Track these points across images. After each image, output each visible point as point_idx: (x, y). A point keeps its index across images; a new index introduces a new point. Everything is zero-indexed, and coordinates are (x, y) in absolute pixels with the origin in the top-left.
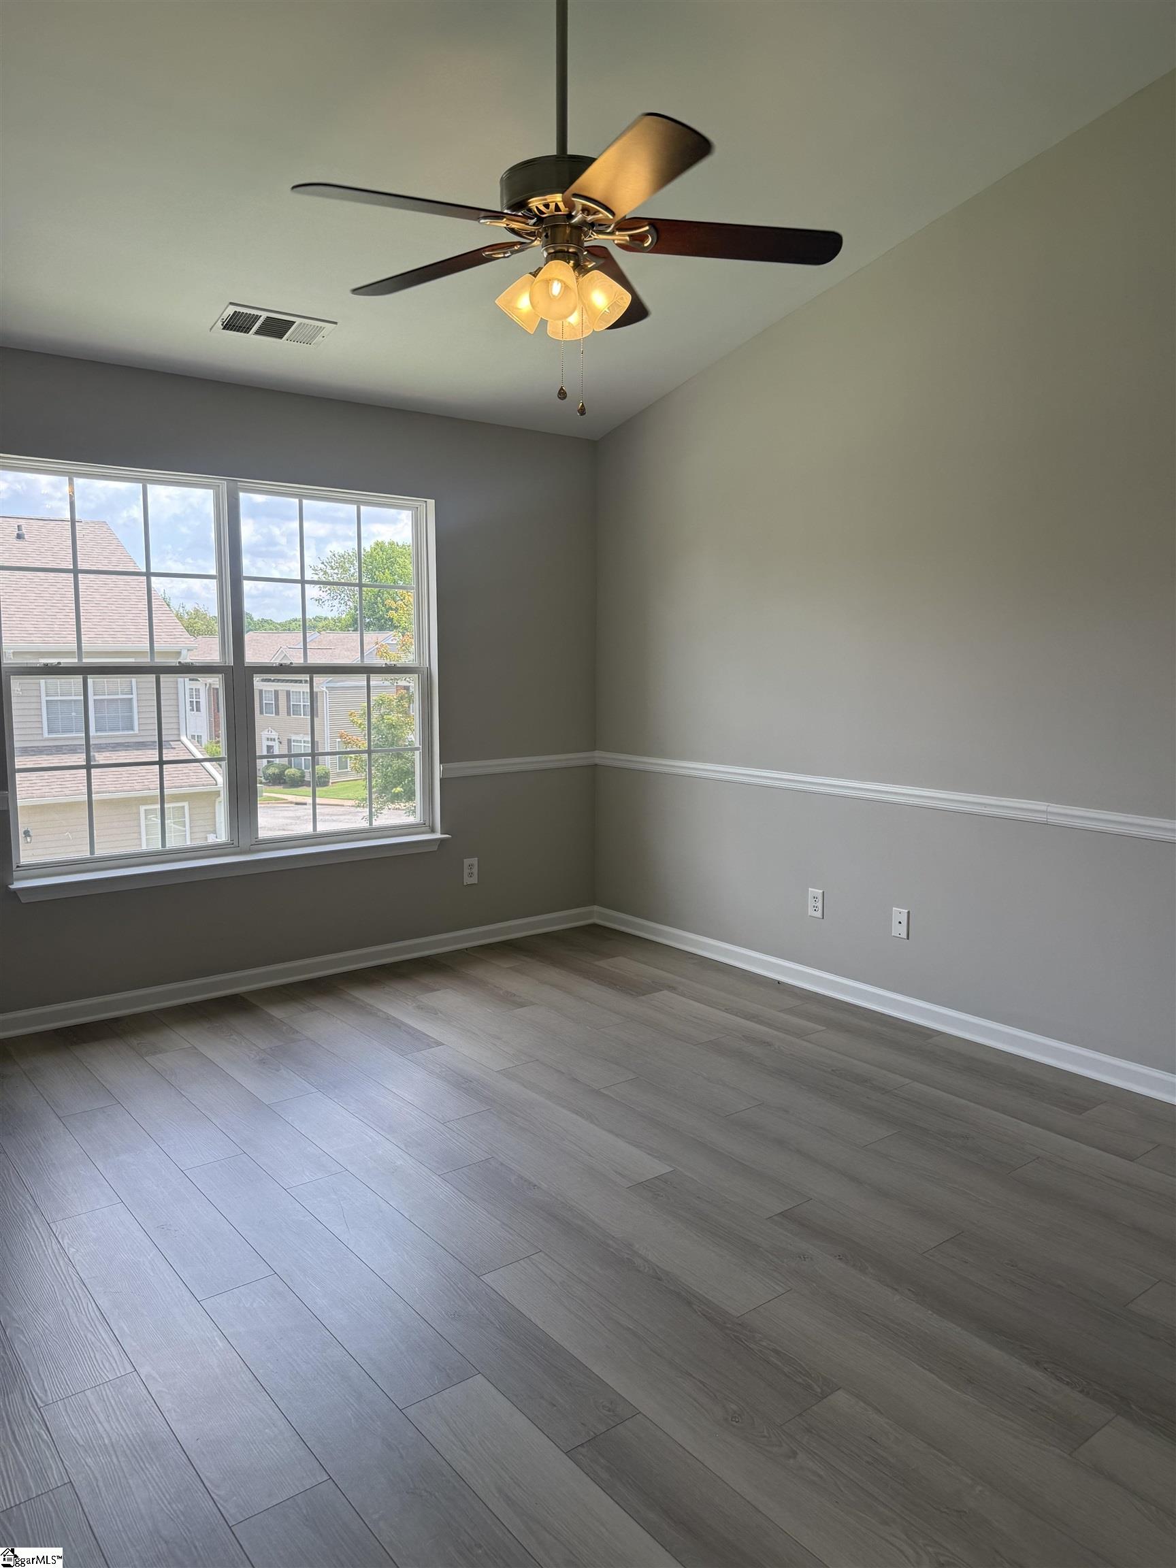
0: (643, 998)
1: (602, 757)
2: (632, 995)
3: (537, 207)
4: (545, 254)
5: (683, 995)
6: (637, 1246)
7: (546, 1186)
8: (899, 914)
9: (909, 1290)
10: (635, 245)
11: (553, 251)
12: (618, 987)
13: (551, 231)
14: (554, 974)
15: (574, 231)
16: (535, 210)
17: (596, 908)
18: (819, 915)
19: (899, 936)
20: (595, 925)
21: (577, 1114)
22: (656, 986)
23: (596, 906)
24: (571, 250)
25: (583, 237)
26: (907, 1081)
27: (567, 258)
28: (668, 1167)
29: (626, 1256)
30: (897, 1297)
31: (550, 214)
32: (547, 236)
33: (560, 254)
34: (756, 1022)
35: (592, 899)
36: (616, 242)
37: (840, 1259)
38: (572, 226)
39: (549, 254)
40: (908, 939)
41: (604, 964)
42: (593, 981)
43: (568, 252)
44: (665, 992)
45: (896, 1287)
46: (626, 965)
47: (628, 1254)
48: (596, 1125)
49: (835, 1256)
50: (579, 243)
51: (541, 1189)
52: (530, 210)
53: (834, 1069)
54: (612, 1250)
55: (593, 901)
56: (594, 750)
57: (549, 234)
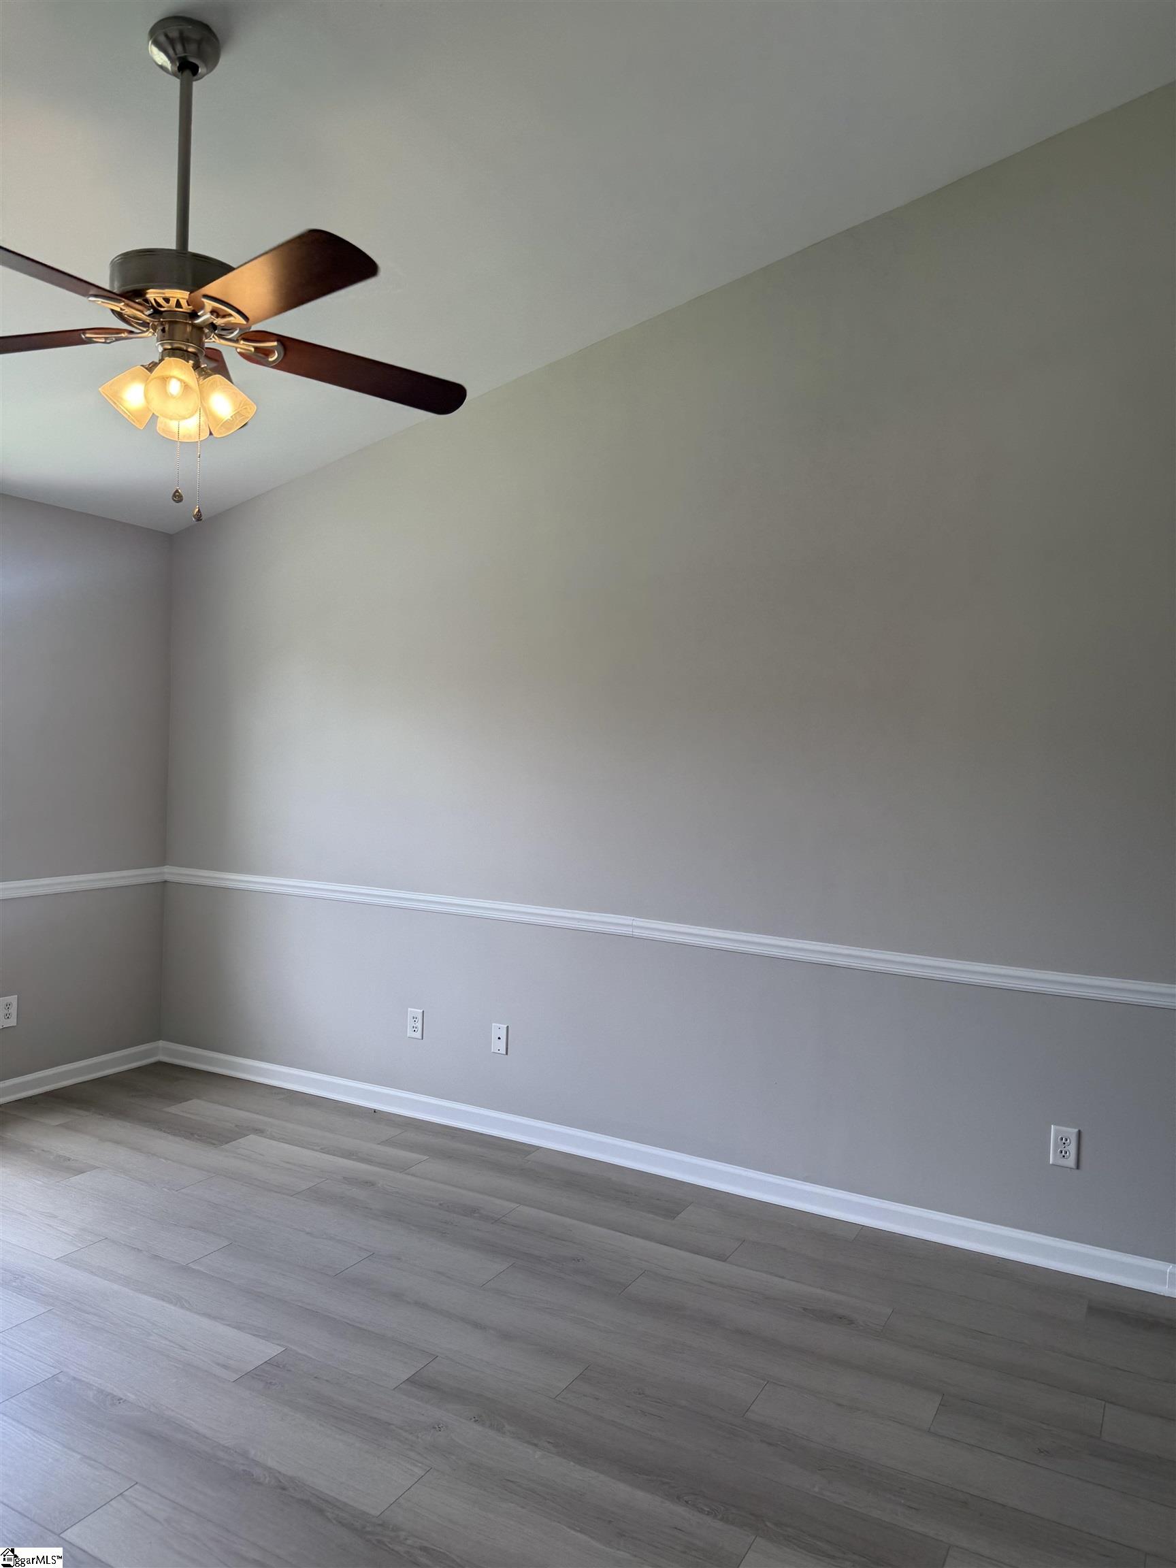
0: (227, 1146)
1: (170, 873)
2: (214, 1144)
3: (155, 300)
4: (160, 349)
5: (273, 1138)
6: (253, 1452)
7: (133, 1397)
8: (499, 1030)
9: (549, 1442)
10: (260, 357)
11: (169, 347)
12: (196, 1136)
13: (169, 326)
14: (117, 1128)
15: (195, 330)
16: (153, 302)
17: (161, 1043)
18: (418, 1035)
19: (499, 1052)
20: (160, 1064)
21: (163, 1300)
22: (241, 1131)
23: (161, 1041)
24: (190, 350)
25: (204, 338)
26: (513, 1205)
27: (186, 358)
28: (279, 1347)
29: (242, 1468)
30: (538, 1454)
31: (169, 309)
32: (163, 330)
33: (178, 351)
34: (354, 1160)
35: (157, 1034)
36: (239, 350)
37: (476, 1421)
38: (194, 326)
39: (165, 349)
40: (507, 1054)
41: (175, 1109)
42: (165, 1132)
43: (187, 351)
44: (252, 1137)
45: (536, 1442)
46: (200, 1108)
47: (243, 1464)
48: (188, 1309)
49: (471, 1419)
50: (200, 344)
51: (129, 1402)
52: (147, 301)
53: (442, 1202)
54: (224, 1463)
55: (157, 1036)
56: (164, 865)
57: (167, 329)
